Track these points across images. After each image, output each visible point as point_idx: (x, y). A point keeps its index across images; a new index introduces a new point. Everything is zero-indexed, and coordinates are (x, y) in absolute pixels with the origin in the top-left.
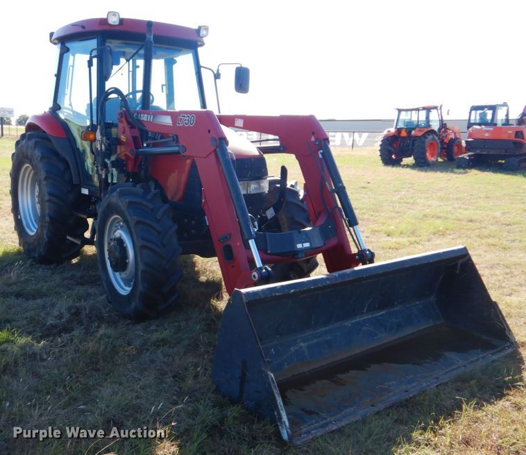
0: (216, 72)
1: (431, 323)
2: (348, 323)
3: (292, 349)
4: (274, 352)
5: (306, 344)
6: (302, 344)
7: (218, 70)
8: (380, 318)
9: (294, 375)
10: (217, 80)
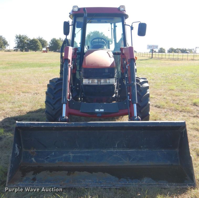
0: (131, 26)
1: (169, 163)
2: (105, 151)
3: (64, 155)
4: (53, 154)
5: (73, 155)
6: (71, 154)
7: (132, 26)
8: (129, 153)
9: (59, 166)
10: (132, 30)
